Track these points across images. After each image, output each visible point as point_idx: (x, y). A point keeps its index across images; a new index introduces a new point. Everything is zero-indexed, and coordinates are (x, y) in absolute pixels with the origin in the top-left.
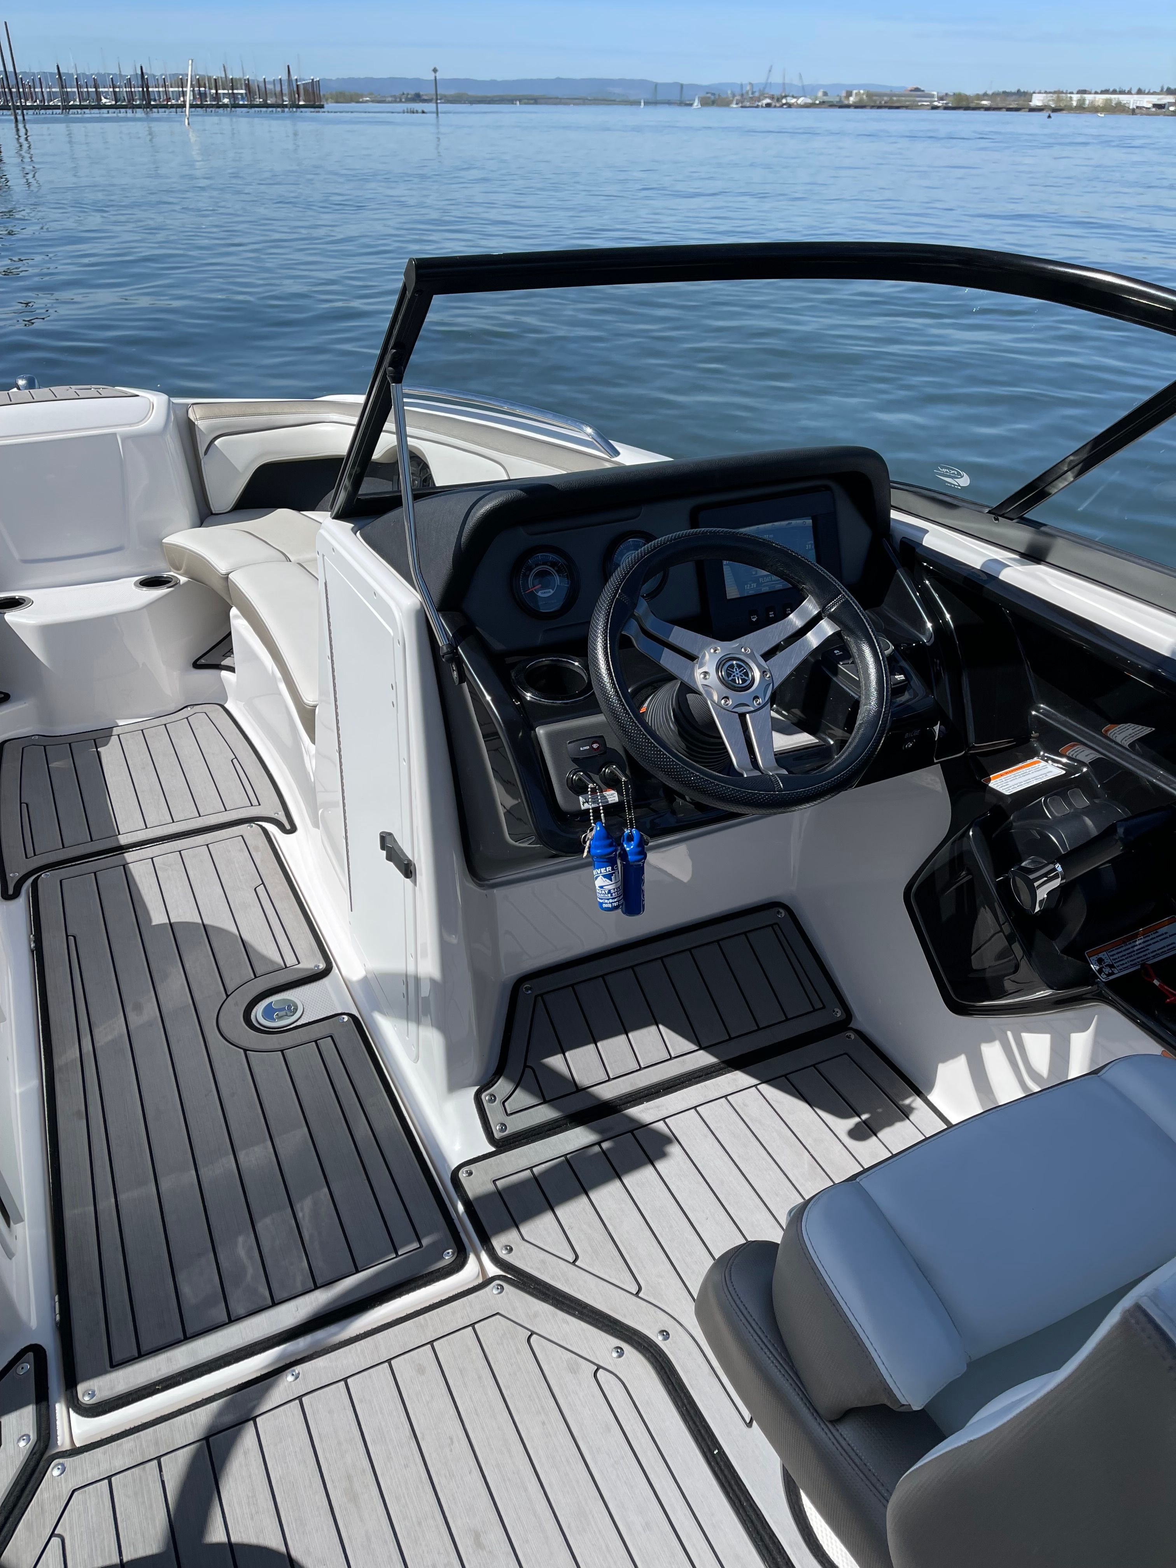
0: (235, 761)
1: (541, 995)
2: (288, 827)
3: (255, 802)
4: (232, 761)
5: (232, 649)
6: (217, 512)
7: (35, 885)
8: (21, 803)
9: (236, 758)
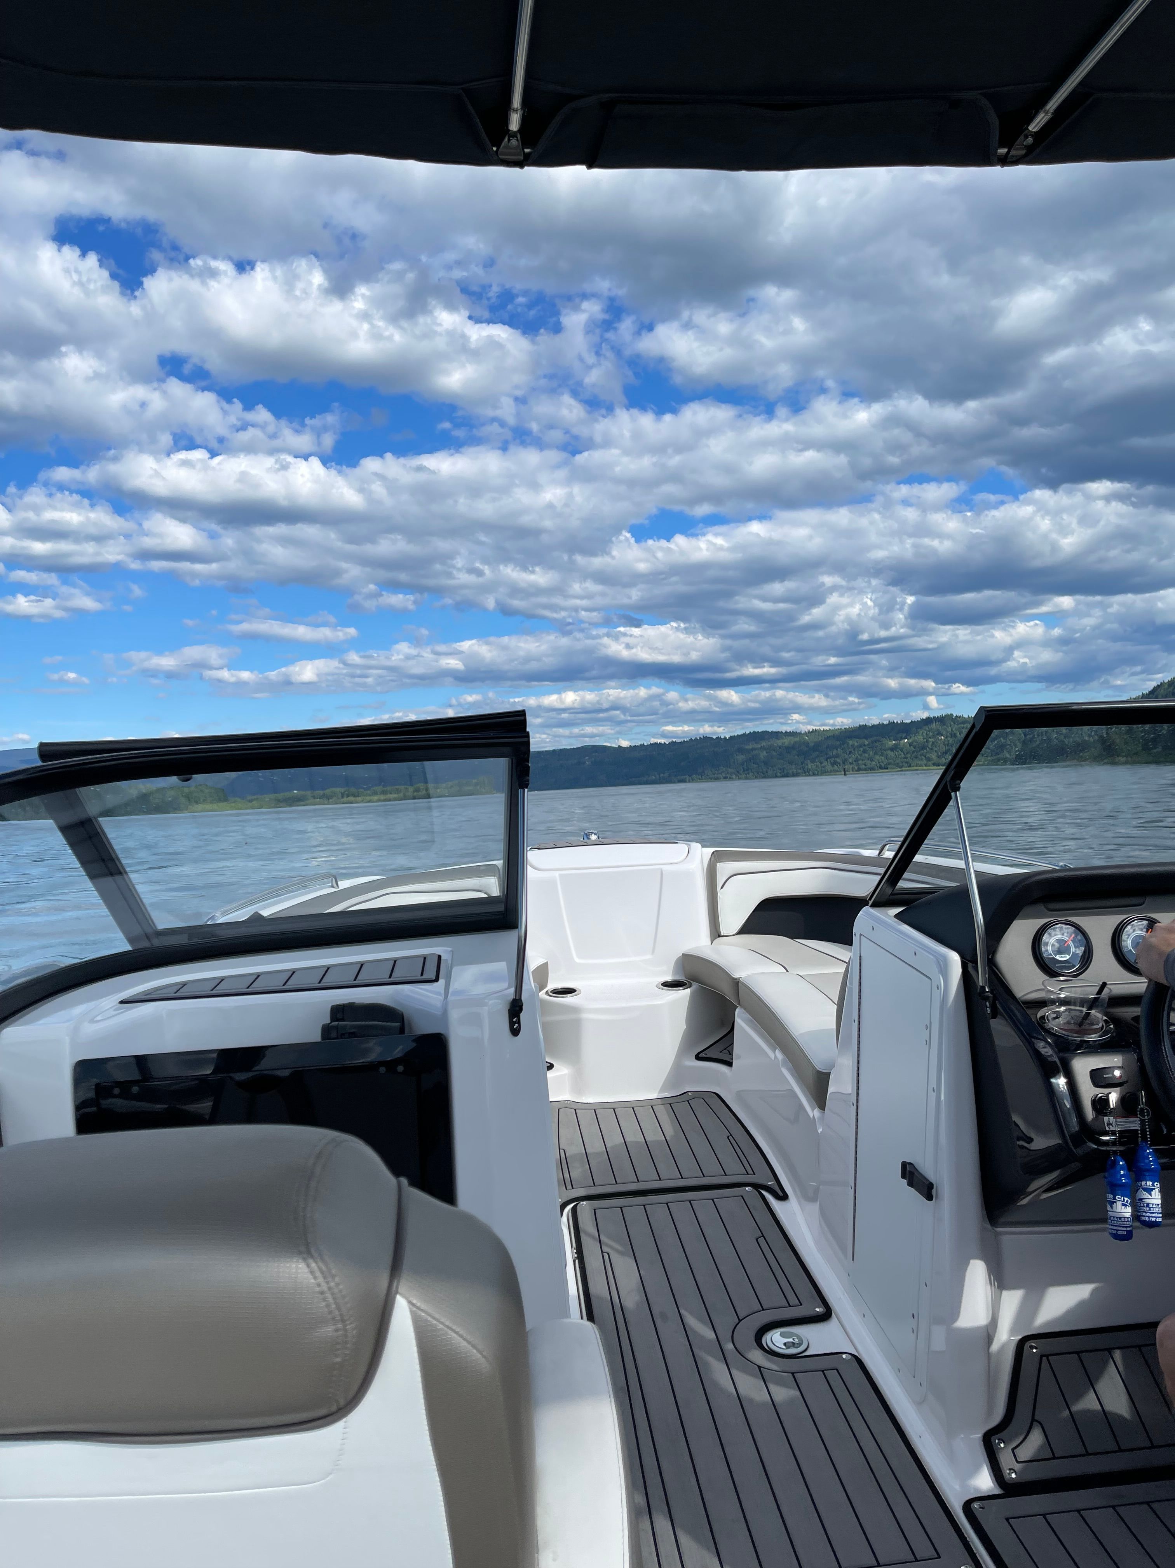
0: (730, 1137)
1: (1047, 1356)
2: (781, 1194)
3: (750, 1171)
4: (728, 1137)
5: (733, 1043)
6: (725, 934)
7: (574, 1210)
8: (560, 1149)
9: (731, 1135)
